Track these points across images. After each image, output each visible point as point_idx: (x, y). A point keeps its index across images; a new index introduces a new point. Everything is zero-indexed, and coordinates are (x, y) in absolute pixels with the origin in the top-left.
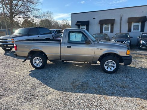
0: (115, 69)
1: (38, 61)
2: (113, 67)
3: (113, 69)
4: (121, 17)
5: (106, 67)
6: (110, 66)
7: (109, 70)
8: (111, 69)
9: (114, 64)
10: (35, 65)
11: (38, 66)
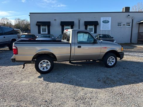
0: (114, 63)
1: (45, 65)
2: (113, 62)
3: (113, 63)
4: (79, 20)
5: (108, 63)
6: (111, 61)
7: (110, 65)
8: (111, 64)
9: (113, 59)
10: (41, 69)
11: (45, 70)
